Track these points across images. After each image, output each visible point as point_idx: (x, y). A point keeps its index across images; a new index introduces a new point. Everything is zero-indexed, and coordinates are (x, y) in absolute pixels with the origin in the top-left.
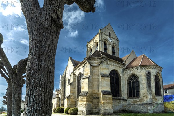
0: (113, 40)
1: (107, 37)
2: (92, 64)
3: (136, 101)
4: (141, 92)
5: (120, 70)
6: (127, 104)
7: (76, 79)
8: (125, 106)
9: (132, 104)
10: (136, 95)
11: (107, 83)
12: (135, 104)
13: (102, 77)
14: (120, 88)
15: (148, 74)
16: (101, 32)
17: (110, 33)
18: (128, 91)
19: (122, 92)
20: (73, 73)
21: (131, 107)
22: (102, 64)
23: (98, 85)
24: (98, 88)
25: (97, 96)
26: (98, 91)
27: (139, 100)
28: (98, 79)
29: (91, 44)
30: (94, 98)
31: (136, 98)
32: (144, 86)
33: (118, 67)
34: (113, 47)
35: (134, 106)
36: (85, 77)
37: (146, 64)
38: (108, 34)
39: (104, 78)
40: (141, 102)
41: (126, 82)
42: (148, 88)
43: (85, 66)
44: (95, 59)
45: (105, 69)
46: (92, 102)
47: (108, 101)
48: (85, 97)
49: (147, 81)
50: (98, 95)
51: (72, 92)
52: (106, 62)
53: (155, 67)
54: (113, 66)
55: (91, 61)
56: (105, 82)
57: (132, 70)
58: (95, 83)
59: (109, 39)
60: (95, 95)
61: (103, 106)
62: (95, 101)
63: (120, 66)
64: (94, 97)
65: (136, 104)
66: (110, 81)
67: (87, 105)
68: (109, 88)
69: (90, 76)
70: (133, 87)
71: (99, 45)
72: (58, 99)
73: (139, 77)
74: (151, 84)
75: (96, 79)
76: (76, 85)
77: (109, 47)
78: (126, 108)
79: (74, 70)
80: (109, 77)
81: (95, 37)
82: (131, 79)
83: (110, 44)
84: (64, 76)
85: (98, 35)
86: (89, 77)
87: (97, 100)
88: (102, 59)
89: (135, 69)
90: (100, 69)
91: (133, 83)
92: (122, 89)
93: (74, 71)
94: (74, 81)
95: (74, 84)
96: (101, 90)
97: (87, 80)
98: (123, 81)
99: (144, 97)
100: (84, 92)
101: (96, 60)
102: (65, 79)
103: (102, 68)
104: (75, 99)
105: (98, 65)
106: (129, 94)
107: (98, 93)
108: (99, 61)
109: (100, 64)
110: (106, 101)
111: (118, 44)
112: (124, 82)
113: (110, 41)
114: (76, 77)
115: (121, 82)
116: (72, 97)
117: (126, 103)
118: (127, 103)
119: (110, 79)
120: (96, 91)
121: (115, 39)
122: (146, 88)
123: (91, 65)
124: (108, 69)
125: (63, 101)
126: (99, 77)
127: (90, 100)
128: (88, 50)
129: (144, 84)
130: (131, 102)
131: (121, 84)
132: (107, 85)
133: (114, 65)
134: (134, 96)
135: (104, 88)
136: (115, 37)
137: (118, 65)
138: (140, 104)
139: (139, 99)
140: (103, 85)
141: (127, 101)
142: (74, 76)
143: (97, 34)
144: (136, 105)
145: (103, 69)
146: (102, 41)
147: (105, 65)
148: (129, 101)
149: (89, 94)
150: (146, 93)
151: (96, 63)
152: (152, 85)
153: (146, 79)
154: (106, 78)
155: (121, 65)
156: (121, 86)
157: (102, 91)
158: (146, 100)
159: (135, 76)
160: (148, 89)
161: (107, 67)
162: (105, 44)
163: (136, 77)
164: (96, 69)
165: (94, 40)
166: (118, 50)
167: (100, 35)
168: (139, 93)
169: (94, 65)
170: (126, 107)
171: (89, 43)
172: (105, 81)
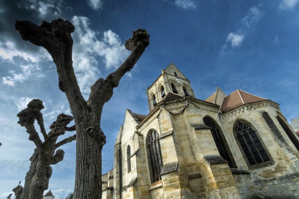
0: (182, 81)
1: (174, 78)
2: (172, 112)
3: (268, 171)
4: (269, 150)
5: (215, 116)
6: (255, 182)
7: (143, 143)
8: (252, 188)
9: (266, 181)
10: (262, 158)
11: (207, 139)
12: (271, 180)
13: (195, 129)
14: (227, 149)
15: (265, 115)
16: (164, 73)
17: (175, 73)
18: (243, 152)
19: (234, 157)
20: (137, 132)
21: (266, 188)
22: (187, 109)
23: (191, 148)
24: (193, 154)
25: (195, 172)
26: (195, 159)
27: (276, 169)
28: (188, 136)
29: (154, 89)
30: (191, 178)
31: (266, 166)
32: (269, 139)
33: (211, 111)
34: (185, 90)
35: (271, 183)
36: (166, 135)
37: (253, 102)
38: (173, 74)
39: (200, 131)
40: (282, 173)
41: (232, 136)
42: (279, 140)
43: (161, 116)
44: (173, 103)
45: (196, 115)
46: (189, 186)
47: (226, 179)
48: (177, 177)
49: (270, 127)
50: (198, 168)
51: (140, 170)
52: (193, 105)
53: (269, 103)
54: (203, 111)
55: (168, 107)
56: (203, 139)
57: (234, 113)
58: (185, 144)
59: (177, 79)
60: (191, 171)
61: (220, 194)
62: (195, 183)
63: (212, 109)
64: (190, 174)
65: (274, 179)
66: (211, 135)
67: (183, 197)
68: (215, 150)
69: (173, 132)
70: (250, 143)
71: (166, 87)
72: (109, 191)
73: (253, 124)
74: (280, 133)
75: (183, 135)
76: (145, 154)
77: (179, 90)
78: (256, 193)
79: (138, 127)
80: (208, 128)
81: (157, 80)
82: (240, 130)
83: (180, 85)
84: (118, 141)
85: (162, 77)
86: (172, 134)
87: (198, 180)
88: (184, 101)
89: (238, 111)
90: (188, 116)
91: (246, 135)
92: (231, 150)
93: (139, 130)
94: (141, 147)
95: (142, 152)
96: (200, 157)
97: (171, 139)
98: (227, 135)
99: (281, 159)
100: (169, 166)
101: (176, 104)
102: (120, 147)
103: (190, 114)
104: (148, 187)
105: (181, 111)
106: (247, 157)
107: (195, 164)
108: (180, 105)
109: (184, 109)
110: (222, 179)
111: (190, 85)
112: (230, 136)
113: (179, 82)
114: (143, 139)
115: (224, 136)
116: (142, 183)
117: (251, 181)
118: (253, 180)
119: (209, 131)
120: (190, 160)
121: (184, 79)
122: (274, 141)
123: (170, 113)
124: (200, 115)
125: (119, 196)
126: (188, 132)
127: (186, 182)
128: (150, 98)
129: (266, 134)
130: (260, 175)
131: (226, 141)
132: (210, 143)
133: (205, 109)
134: (259, 161)
135: (206, 151)
136: (182, 77)
137: (210, 109)
138: (281, 179)
139: (273, 166)
140: (203, 145)
141: (252, 176)
142: (141, 137)
143: (160, 76)
144: (276, 182)
145: (191, 116)
146: (169, 83)
147: (193, 110)
148: (254, 173)
149: (180, 168)
150: (280, 150)
151: (177, 109)
152: (282, 134)
153: (267, 125)
154: (204, 132)
155: (214, 108)
156: (228, 145)
157: (204, 158)
158: (288, 166)
159: (245, 124)
160: (280, 143)
161: (197, 112)
162: (173, 86)
163: (247, 125)
164: (178, 118)
165: (157, 83)
166: (192, 92)
167: (164, 76)
168: (268, 154)
169: (175, 112)
170: (255, 190)
171: (149, 88)
172: (203, 137)
